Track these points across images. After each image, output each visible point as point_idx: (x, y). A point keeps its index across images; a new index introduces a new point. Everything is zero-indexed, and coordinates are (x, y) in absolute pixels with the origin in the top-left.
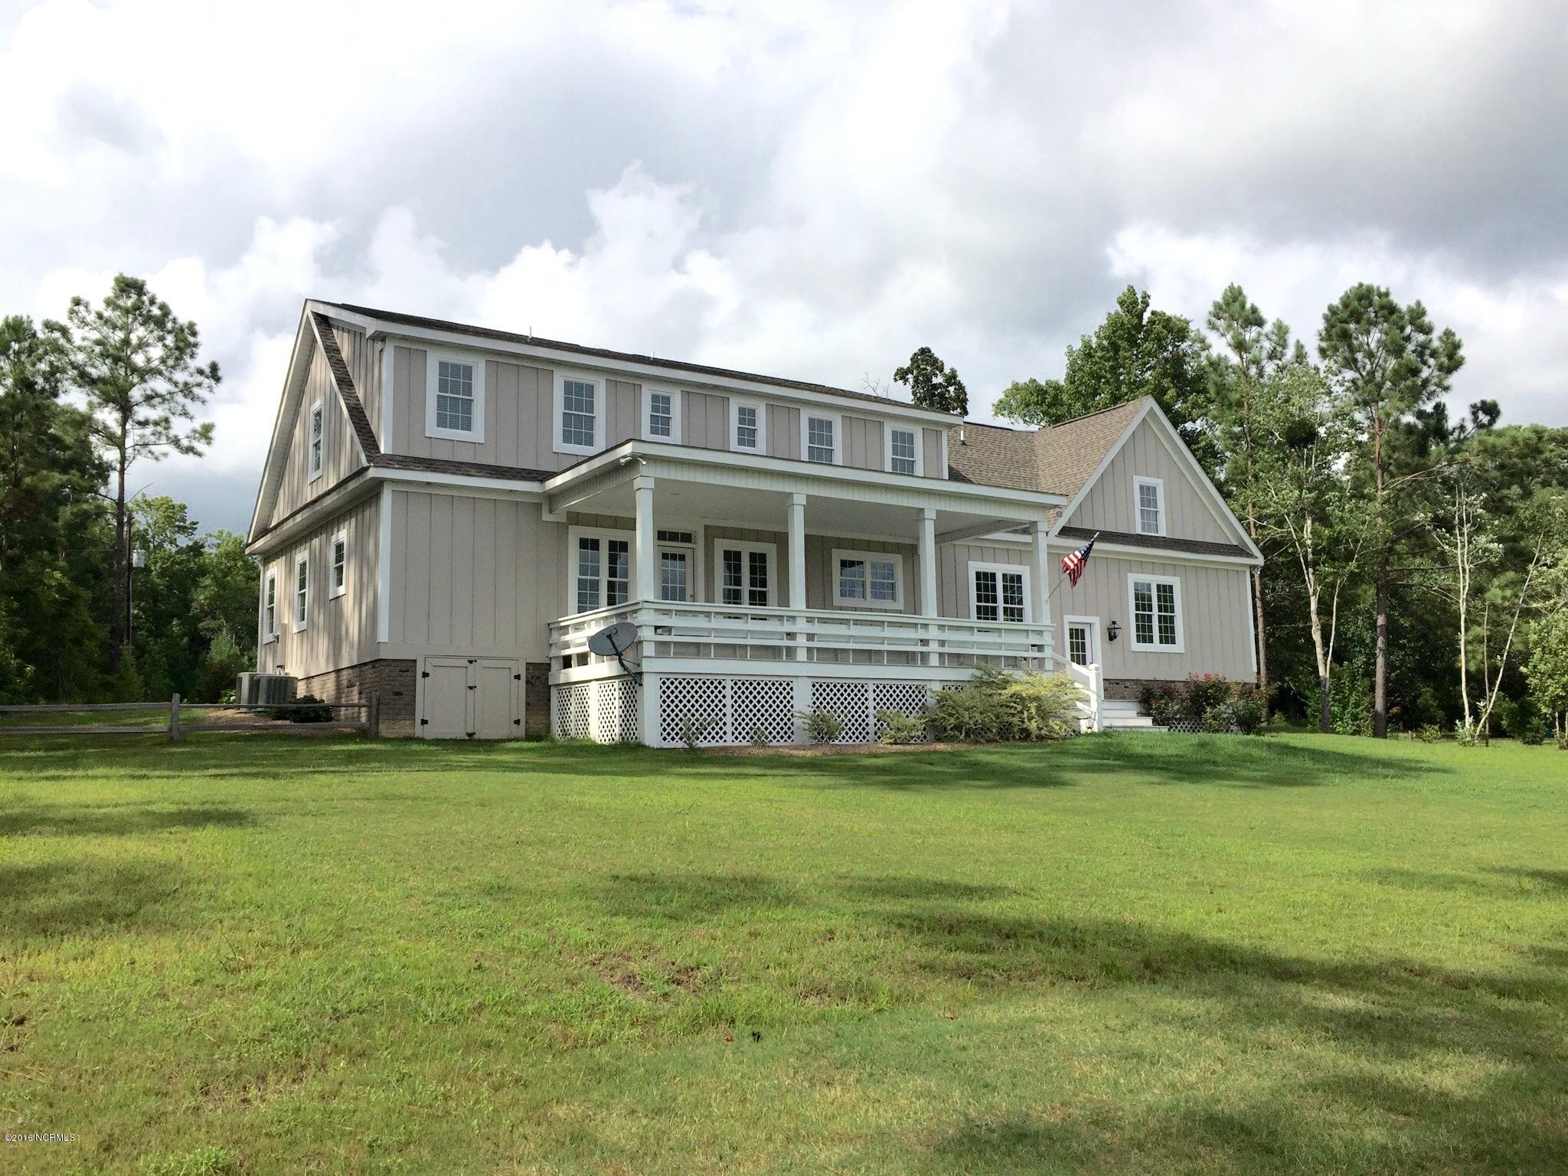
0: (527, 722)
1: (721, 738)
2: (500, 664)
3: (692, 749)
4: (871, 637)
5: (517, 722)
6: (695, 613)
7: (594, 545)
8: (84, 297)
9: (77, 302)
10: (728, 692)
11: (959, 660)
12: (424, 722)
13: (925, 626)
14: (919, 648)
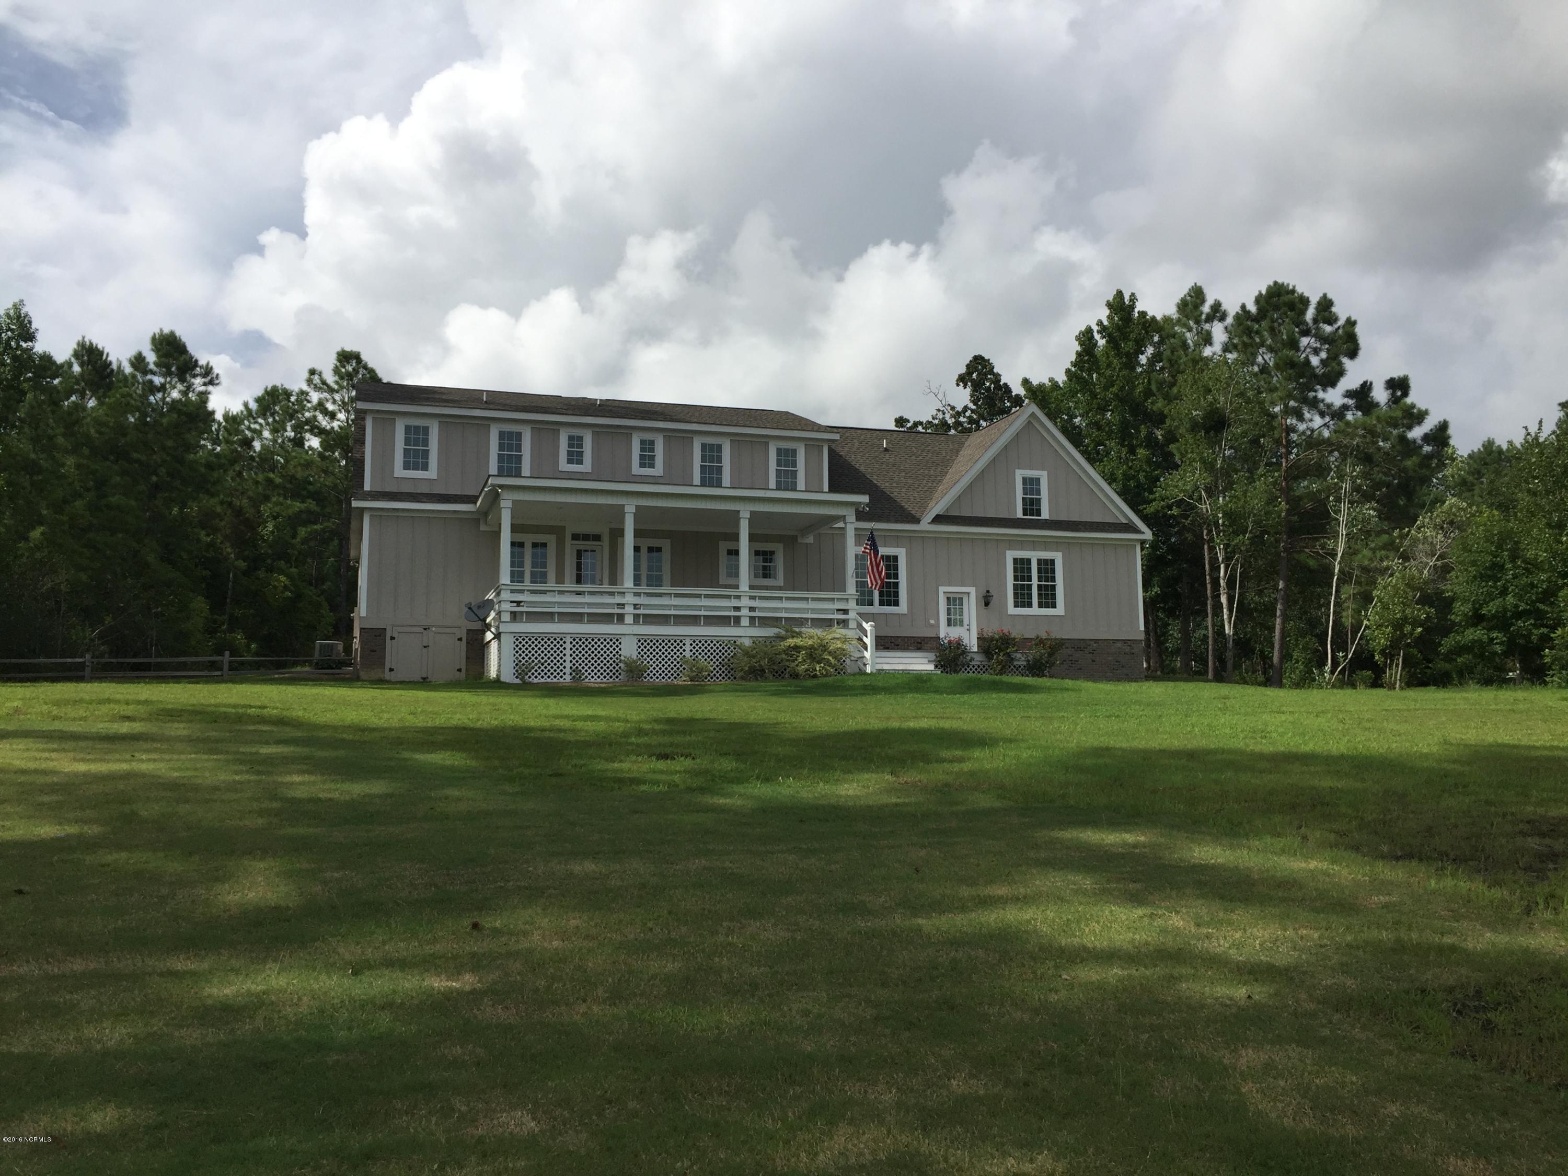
0: (467, 670)
1: (561, 677)
2: (448, 630)
3: (524, 683)
4: (688, 606)
5: (460, 670)
6: (602, 593)
7: (521, 545)
8: (318, 367)
9: (312, 372)
10: (568, 646)
11: (765, 622)
12: (391, 670)
13: (738, 597)
14: (733, 613)
